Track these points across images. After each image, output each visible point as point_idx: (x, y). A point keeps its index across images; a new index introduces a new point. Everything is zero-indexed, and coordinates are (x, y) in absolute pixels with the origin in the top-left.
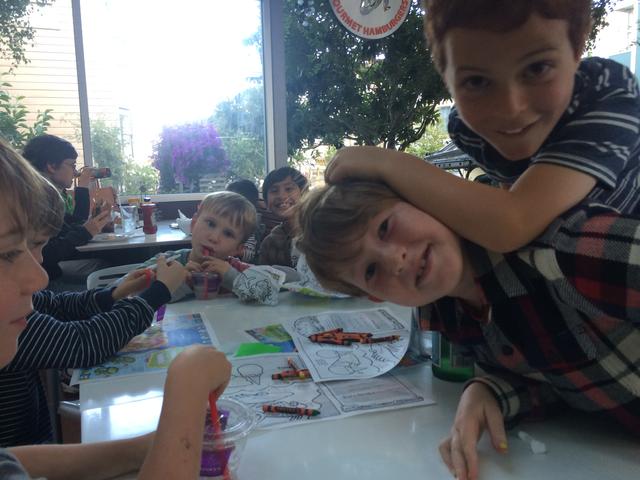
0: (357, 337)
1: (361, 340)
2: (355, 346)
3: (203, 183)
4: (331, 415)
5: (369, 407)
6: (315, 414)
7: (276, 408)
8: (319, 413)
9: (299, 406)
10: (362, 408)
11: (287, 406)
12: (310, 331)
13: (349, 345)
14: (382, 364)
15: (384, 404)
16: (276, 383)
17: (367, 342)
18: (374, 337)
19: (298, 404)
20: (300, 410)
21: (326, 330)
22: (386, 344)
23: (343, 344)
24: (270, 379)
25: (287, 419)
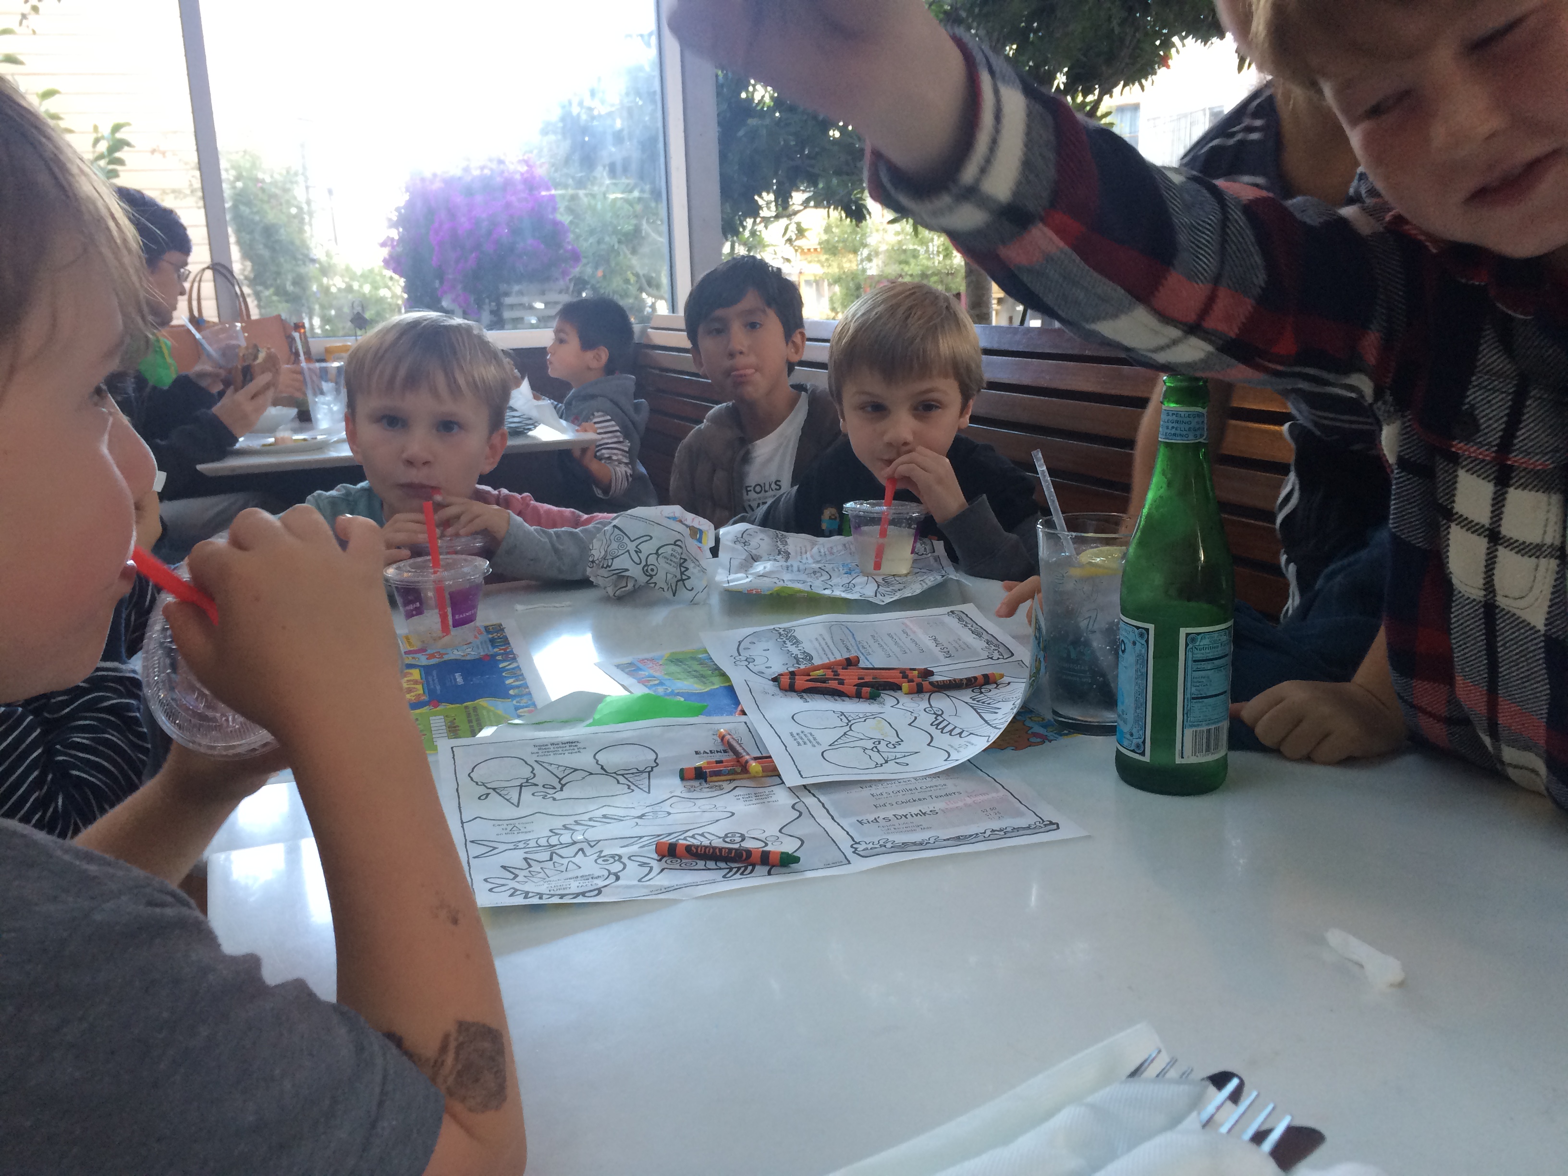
0: (897, 679)
1: (905, 686)
2: (888, 699)
3: (512, 307)
4: (828, 866)
5: (921, 845)
6: (787, 861)
7: (688, 848)
8: (797, 860)
9: (749, 844)
10: (904, 847)
11: (718, 843)
12: (778, 665)
13: (873, 697)
14: (956, 741)
15: (959, 840)
16: (691, 790)
17: (919, 690)
18: (936, 678)
19: (743, 837)
20: (749, 852)
21: (817, 662)
22: (966, 695)
23: (858, 696)
24: (677, 781)
25: (717, 875)
